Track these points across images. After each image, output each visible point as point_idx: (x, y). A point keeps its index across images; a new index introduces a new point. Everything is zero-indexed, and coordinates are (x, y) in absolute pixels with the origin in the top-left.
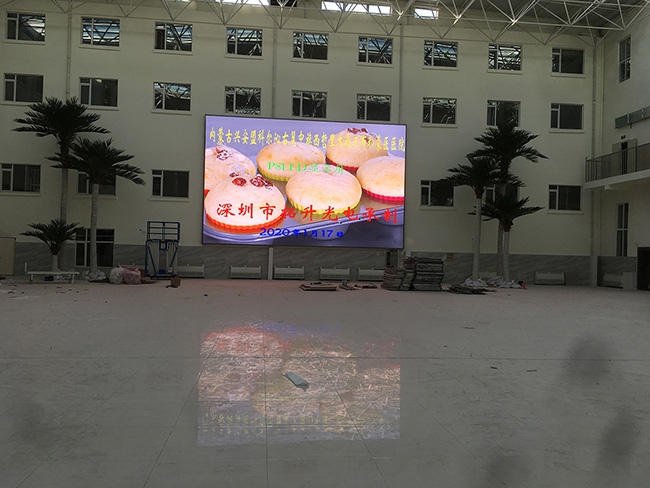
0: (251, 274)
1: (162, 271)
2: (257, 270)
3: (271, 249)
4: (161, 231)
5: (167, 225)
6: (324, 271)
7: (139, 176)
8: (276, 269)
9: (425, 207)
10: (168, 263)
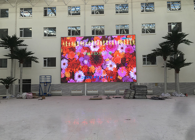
0: (78, 93)
1: (45, 94)
2: (81, 92)
3: (86, 84)
4: (44, 79)
5: (47, 77)
6: (106, 92)
7: (37, 60)
8: (88, 91)
9: (145, 65)
10: (47, 90)
